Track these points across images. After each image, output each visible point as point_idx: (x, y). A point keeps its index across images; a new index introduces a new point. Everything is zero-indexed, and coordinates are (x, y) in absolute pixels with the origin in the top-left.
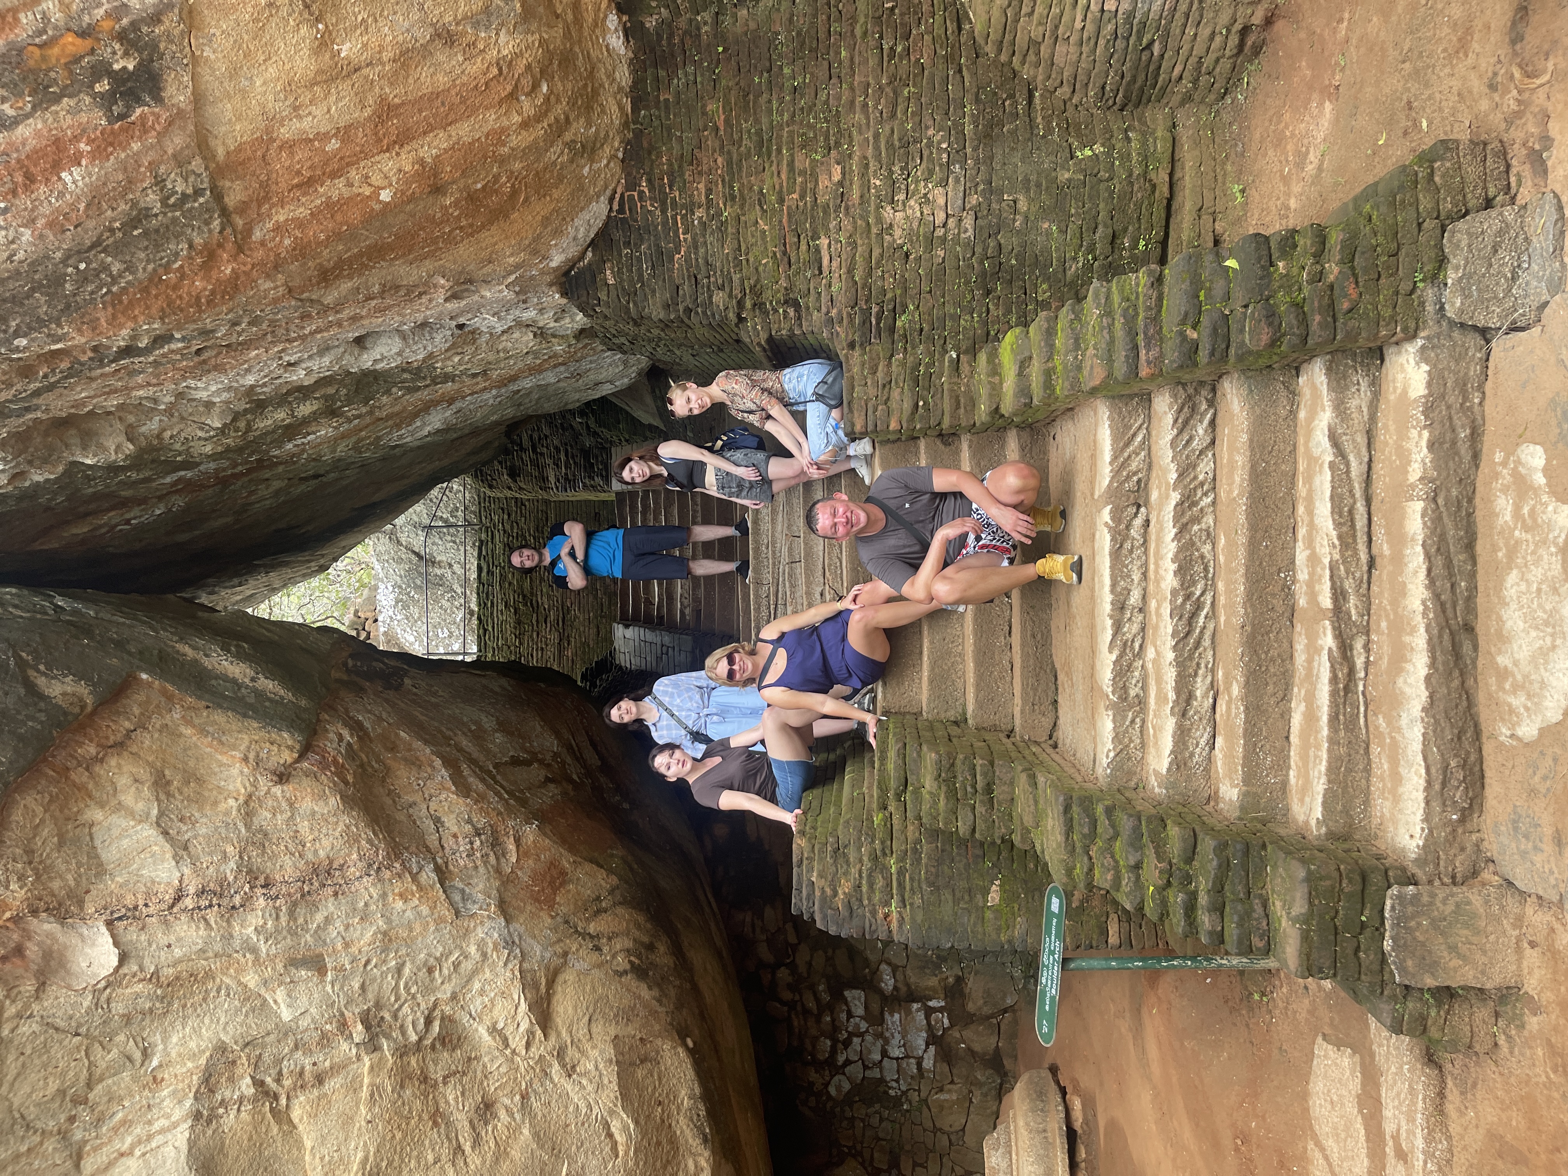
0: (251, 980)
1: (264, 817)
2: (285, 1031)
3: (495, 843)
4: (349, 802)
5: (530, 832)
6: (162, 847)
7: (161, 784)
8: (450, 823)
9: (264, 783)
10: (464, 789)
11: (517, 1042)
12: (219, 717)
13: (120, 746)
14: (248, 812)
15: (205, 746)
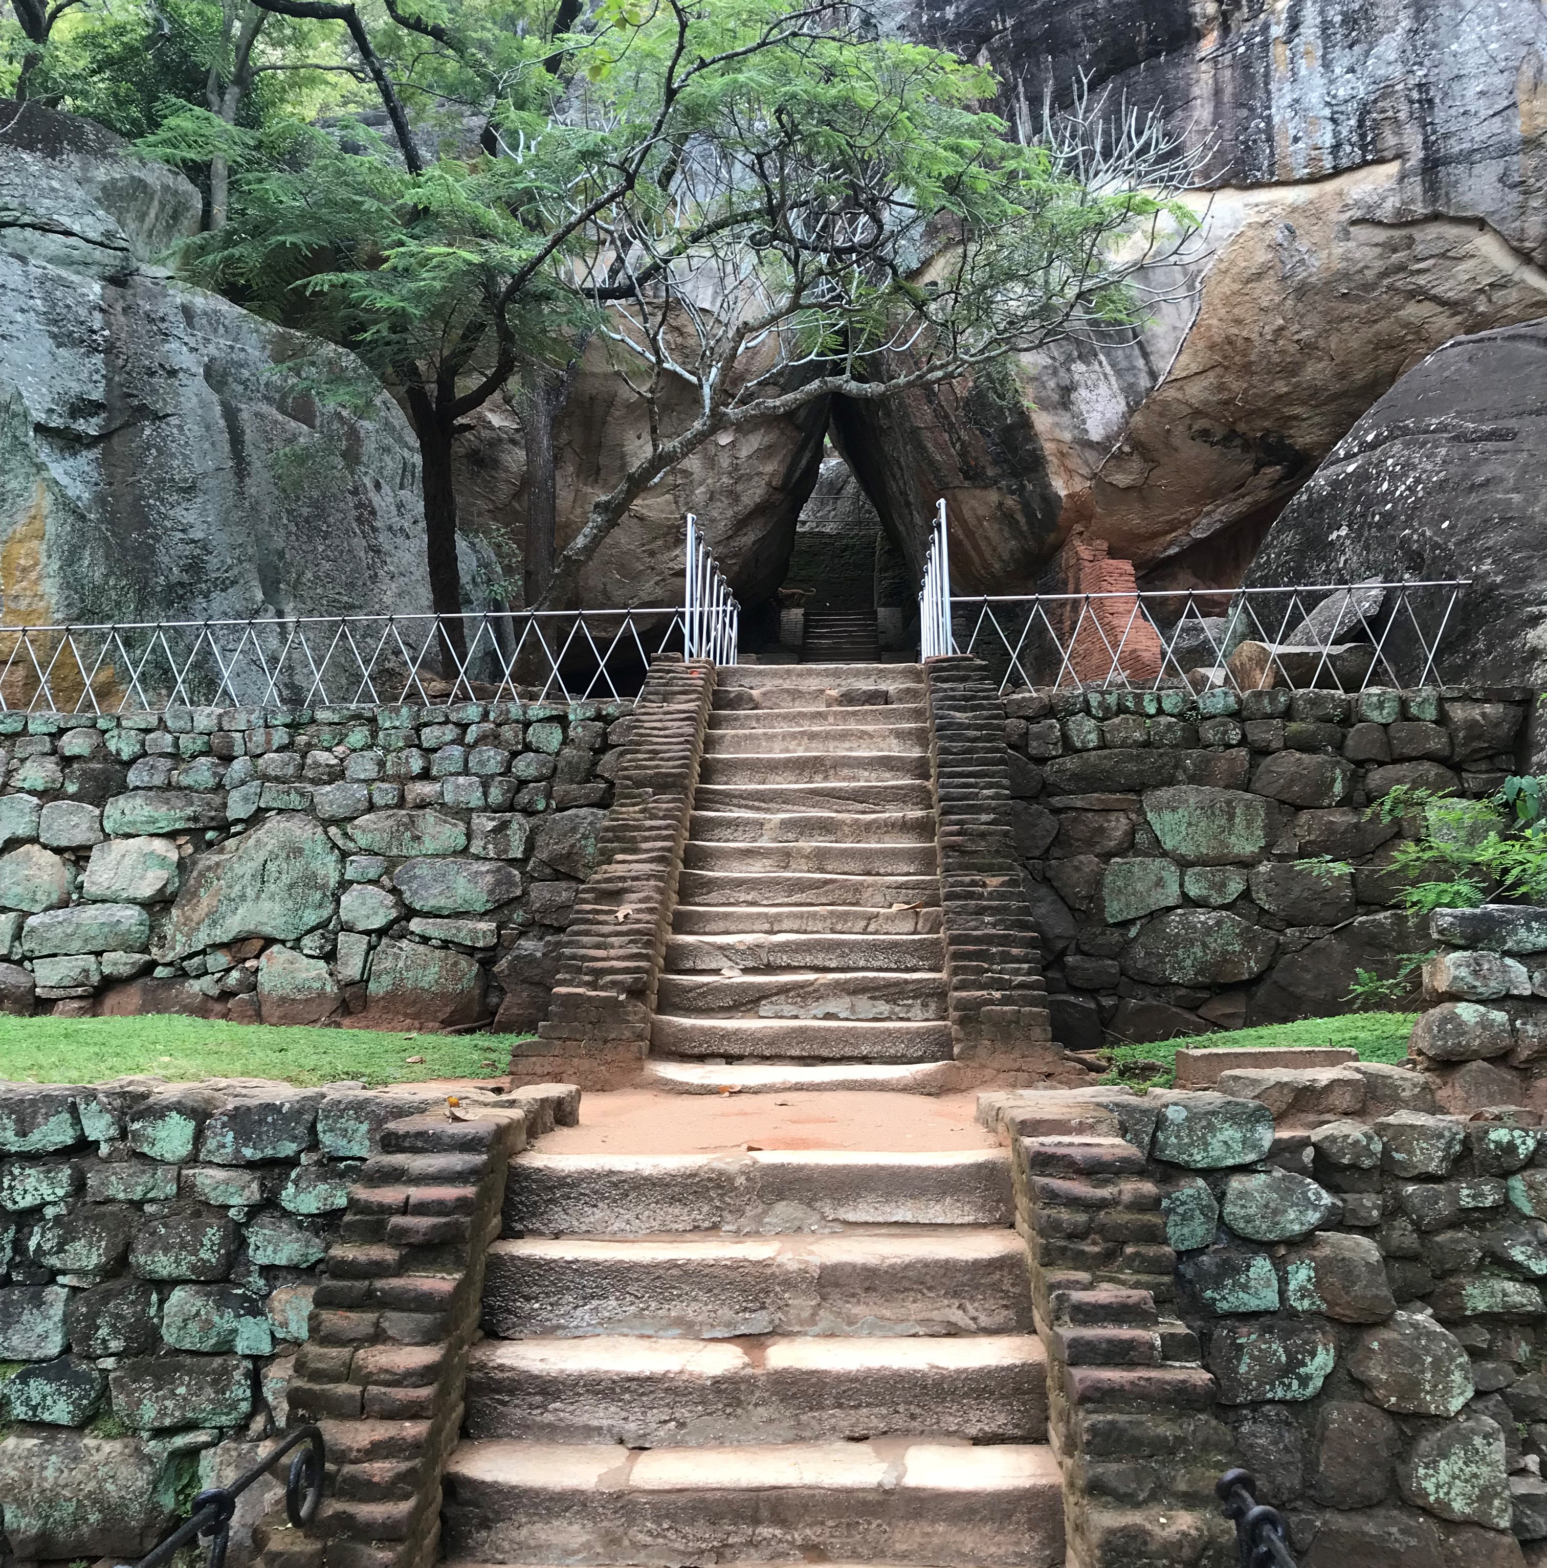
0: (710, 481)
1: (756, 479)
2: (692, 492)
3: (735, 555)
4: (757, 505)
5: (736, 568)
6: (752, 450)
7: (769, 447)
8: (744, 539)
9: (767, 478)
10: (754, 543)
11: (671, 565)
12: (789, 459)
13: (782, 433)
14: (759, 474)
15: (780, 457)
